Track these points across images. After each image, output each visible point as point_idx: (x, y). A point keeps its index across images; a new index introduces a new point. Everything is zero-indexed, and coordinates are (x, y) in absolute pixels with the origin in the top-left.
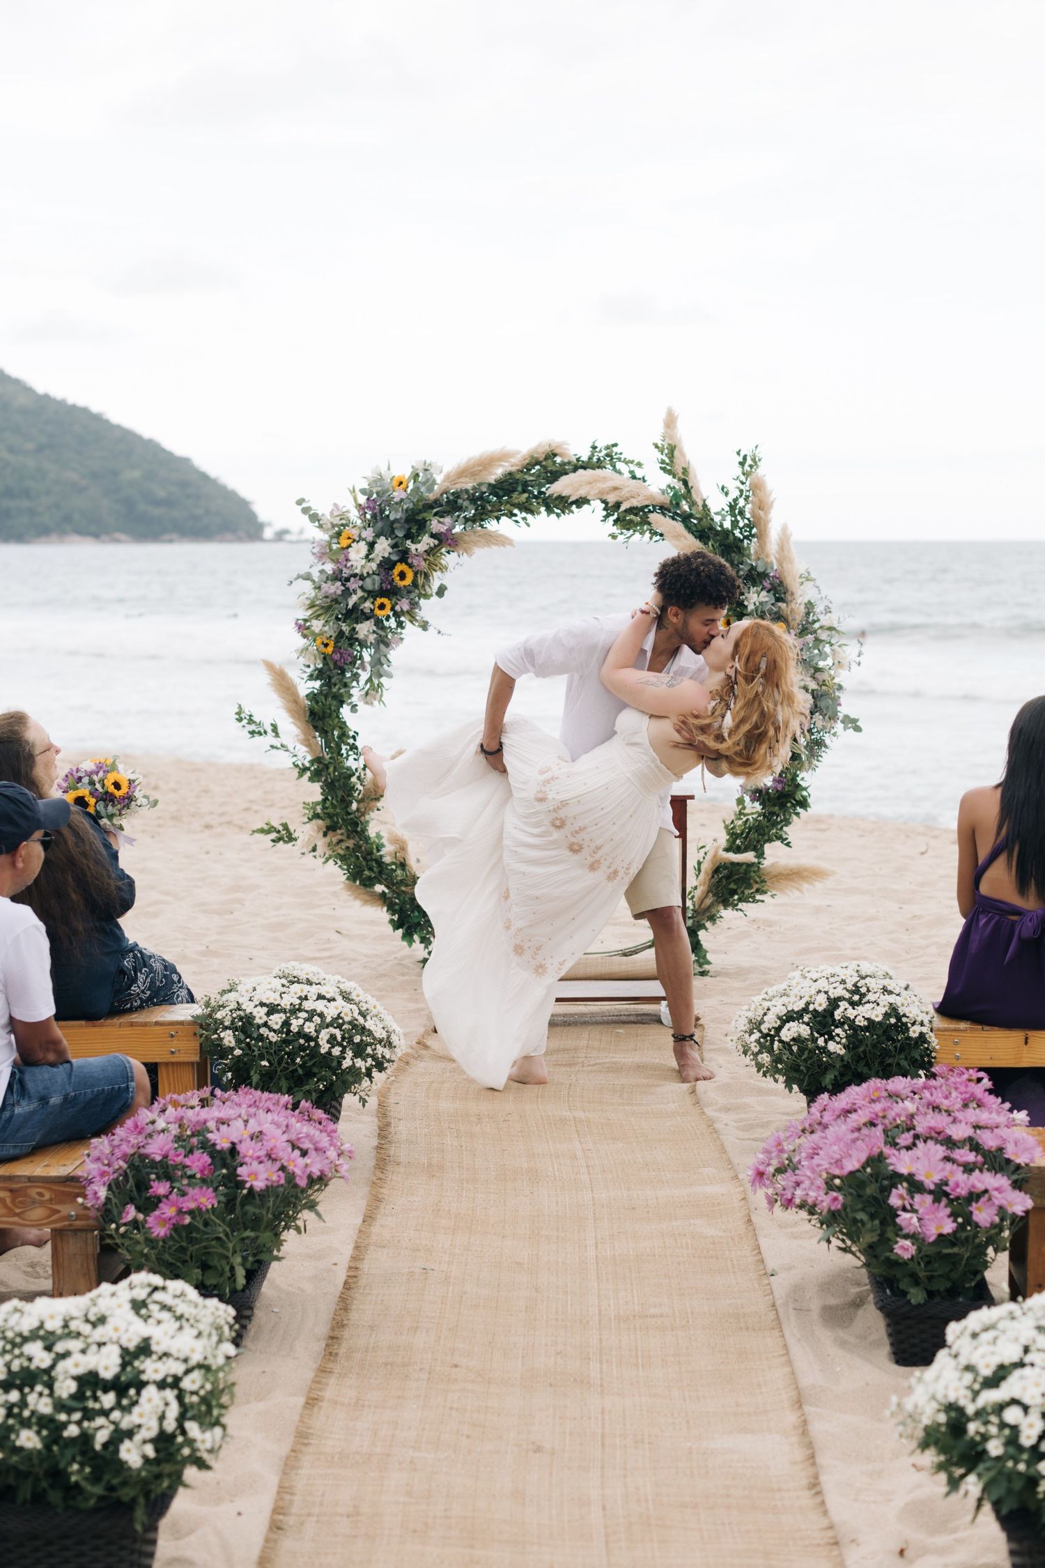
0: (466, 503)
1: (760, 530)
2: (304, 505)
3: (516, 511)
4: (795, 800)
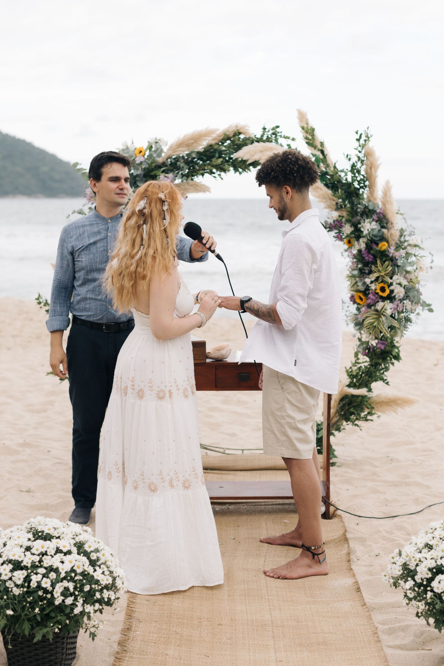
0: (182, 165)
1: (370, 183)
3: (214, 170)
4: (392, 355)
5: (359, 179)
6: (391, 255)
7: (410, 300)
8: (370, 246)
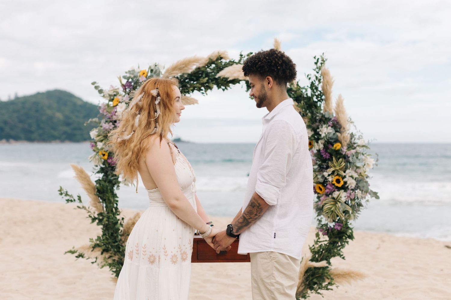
1: (326, 97)
2: (96, 85)
4: (347, 235)
5: (317, 94)
6: (344, 153)
7: (360, 190)
8: (327, 147)
